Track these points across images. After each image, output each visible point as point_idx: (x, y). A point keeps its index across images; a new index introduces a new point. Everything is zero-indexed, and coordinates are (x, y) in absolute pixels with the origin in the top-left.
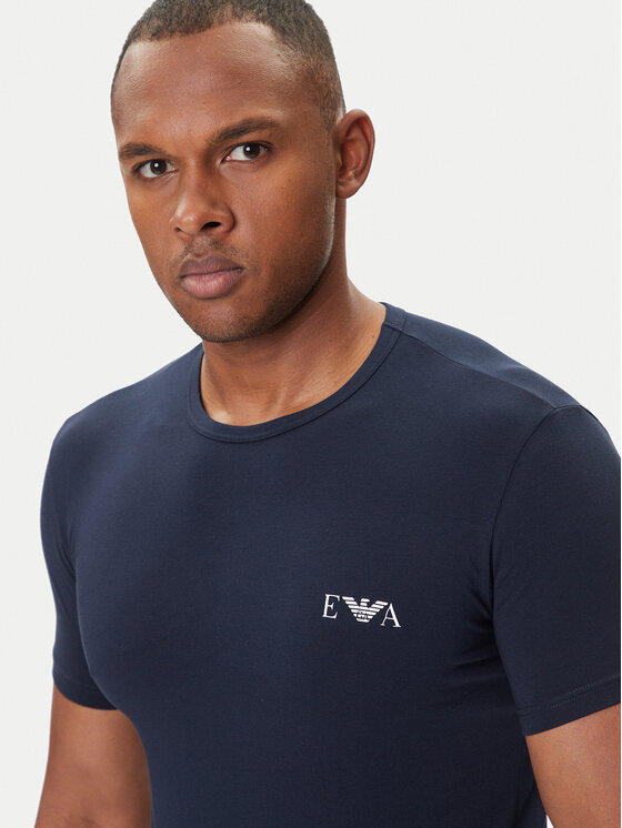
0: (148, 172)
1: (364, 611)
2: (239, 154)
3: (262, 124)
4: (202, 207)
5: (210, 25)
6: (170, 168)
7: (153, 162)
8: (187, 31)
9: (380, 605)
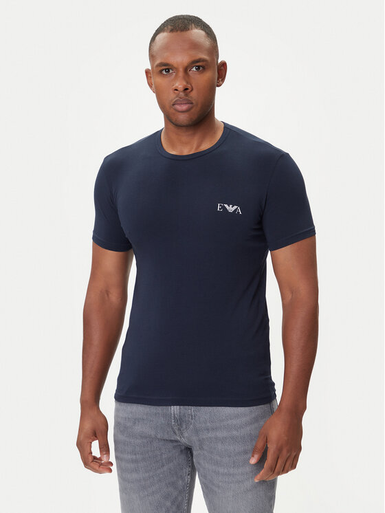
0: (164, 72)
1: (231, 209)
2: (194, 69)
3: (204, 60)
4: (185, 83)
5: (189, 29)
6: (171, 71)
7: (166, 69)
8: (182, 31)
9: (235, 207)
